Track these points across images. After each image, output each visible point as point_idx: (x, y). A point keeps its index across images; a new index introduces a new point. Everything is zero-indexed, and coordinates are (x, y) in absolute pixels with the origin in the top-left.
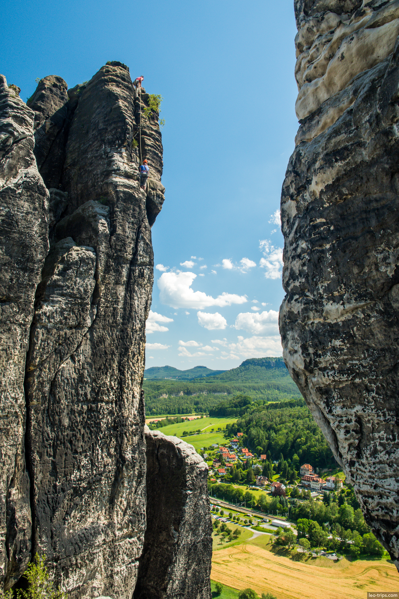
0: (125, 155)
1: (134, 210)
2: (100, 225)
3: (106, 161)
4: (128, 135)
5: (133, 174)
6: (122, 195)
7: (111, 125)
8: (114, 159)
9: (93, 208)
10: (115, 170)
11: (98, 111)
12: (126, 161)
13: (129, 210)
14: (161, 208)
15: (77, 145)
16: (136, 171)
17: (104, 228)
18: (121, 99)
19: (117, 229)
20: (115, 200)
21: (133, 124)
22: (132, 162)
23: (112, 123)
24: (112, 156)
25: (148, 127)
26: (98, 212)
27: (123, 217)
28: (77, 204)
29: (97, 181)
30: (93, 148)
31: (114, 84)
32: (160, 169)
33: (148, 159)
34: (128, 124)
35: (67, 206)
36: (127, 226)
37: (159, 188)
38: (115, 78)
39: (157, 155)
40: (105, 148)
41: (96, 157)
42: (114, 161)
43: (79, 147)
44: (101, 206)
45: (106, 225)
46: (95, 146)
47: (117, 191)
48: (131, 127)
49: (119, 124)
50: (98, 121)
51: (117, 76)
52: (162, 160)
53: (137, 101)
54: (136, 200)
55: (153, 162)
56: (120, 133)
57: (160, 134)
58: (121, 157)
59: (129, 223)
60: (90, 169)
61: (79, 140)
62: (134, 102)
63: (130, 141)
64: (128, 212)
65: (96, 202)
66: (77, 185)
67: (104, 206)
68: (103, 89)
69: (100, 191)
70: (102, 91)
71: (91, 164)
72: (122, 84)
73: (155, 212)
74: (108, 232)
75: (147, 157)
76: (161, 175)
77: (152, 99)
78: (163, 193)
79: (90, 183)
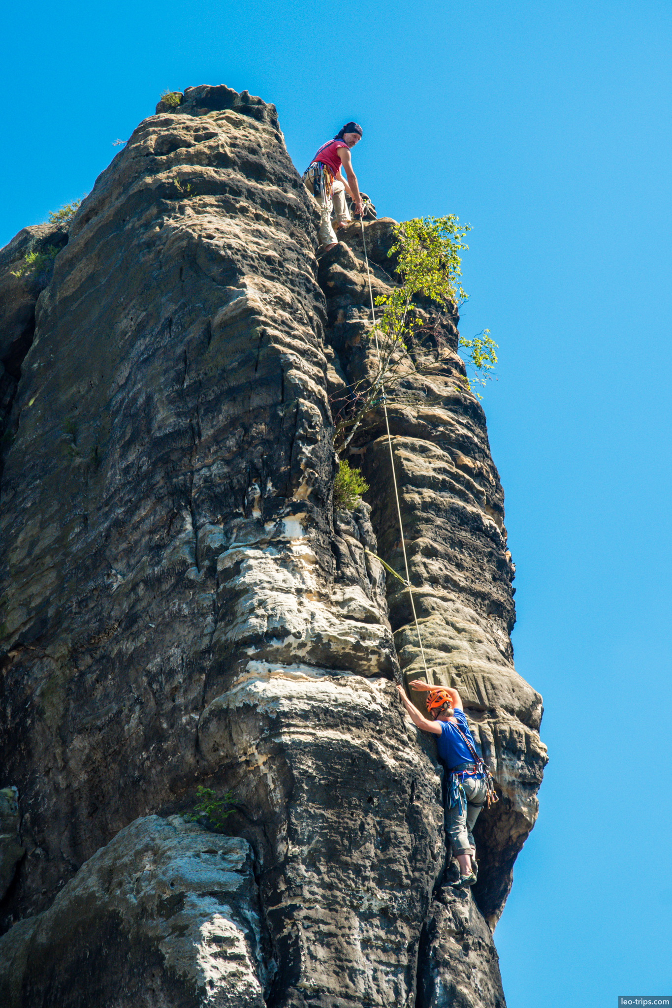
0: (307, 550)
1: (385, 841)
2: (206, 950)
3: (208, 597)
4: (307, 450)
5: (357, 647)
6: (308, 764)
7: (213, 408)
8: (248, 578)
9: (159, 857)
10: (258, 640)
11: (141, 345)
12: (312, 582)
13: (355, 844)
14: (534, 808)
15: (52, 532)
16: (371, 627)
17: (232, 966)
18: (254, 269)
19: (306, 963)
20: (278, 796)
21: (330, 387)
22: (342, 580)
23: (218, 400)
24: (237, 569)
25: (408, 385)
26: (192, 877)
27: (330, 887)
28: (75, 843)
29: (168, 706)
30: (135, 537)
31: (209, 199)
32: (497, 594)
33: (430, 553)
34: (301, 390)
35: (20, 863)
36: (357, 936)
37: (506, 698)
38: (210, 171)
39: (474, 524)
40: (196, 528)
41: (152, 583)
42: (247, 591)
43: (60, 540)
44: (203, 841)
45: (241, 948)
46: (145, 527)
47: (282, 748)
48: (319, 402)
49: (258, 400)
50: (149, 398)
51: (220, 161)
52: (502, 546)
53: (337, 268)
54: (392, 782)
55: (460, 566)
56: (265, 442)
57: (475, 413)
58: (284, 563)
59: (366, 917)
60: (128, 646)
61: (55, 506)
62: (322, 271)
63: (322, 473)
64: (356, 857)
65: (177, 820)
66: (65, 742)
67: (220, 841)
68: (159, 237)
69: (190, 759)
70: (149, 245)
71: (131, 619)
72: (251, 195)
73: (501, 837)
74: (257, 988)
75: (422, 541)
76: (510, 628)
77: (413, 245)
78: (534, 725)
79: (133, 725)
